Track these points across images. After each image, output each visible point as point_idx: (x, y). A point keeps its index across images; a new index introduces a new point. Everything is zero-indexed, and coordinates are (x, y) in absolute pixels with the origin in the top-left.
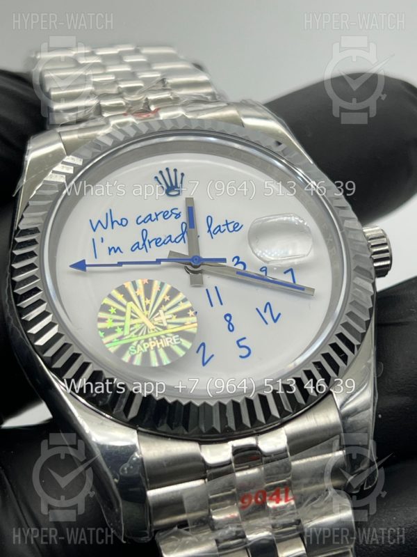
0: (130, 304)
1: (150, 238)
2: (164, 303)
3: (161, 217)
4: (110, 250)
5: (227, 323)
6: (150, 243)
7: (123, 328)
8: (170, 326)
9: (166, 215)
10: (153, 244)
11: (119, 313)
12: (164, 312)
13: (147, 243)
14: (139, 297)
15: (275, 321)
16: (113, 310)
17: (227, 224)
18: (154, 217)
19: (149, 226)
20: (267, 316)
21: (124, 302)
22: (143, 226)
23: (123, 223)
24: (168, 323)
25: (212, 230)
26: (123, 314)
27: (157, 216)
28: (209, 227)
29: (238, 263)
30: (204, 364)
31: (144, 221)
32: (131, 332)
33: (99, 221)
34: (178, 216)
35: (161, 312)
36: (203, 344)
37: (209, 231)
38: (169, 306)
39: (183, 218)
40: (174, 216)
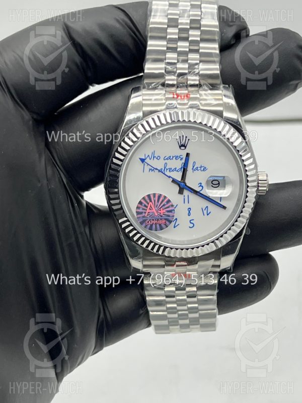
0: (151, 203)
1: (167, 167)
2: (164, 205)
3: (174, 158)
4: (150, 170)
5: (188, 212)
6: (167, 170)
7: (145, 213)
8: (163, 216)
9: (177, 158)
10: (168, 170)
11: (145, 206)
12: (163, 209)
13: (166, 170)
14: (155, 201)
15: (208, 215)
16: (143, 205)
17: (201, 167)
18: (171, 158)
19: (168, 161)
20: (205, 212)
21: (149, 201)
22: (166, 161)
23: (158, 158)
24: (163, 214)
25: (194, 168)
26: (147, 207)
27: (173, 157)
28: (193, 167)
29: (200, 186)
30: (174, 227)
31: (167, 159)
32: (148, 215)
33: (148, 156)
34: (182, 159)
35: (162, 209)
36: (176, 219)
37: (193, 169)
38: (165, 207)
39: (183, 161)
40: (180, 159)
